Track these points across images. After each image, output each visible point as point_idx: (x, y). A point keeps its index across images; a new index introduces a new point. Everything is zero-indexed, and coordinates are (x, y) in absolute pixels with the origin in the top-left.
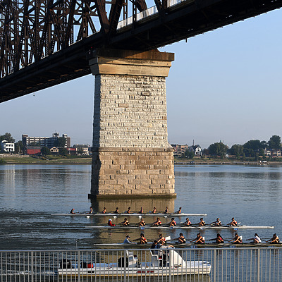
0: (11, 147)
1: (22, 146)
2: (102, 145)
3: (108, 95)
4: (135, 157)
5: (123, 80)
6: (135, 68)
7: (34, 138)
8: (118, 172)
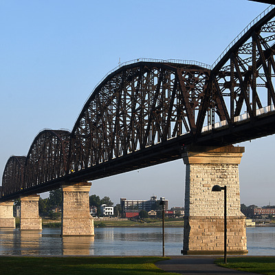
0: (110, 211)
1: (121, 209)
2: (191, 215)
3: (196, 178)
4: (216, 223)
5: (206, 168)
6: (215, 159)
7: (133, 202)
8: (203, 234)
